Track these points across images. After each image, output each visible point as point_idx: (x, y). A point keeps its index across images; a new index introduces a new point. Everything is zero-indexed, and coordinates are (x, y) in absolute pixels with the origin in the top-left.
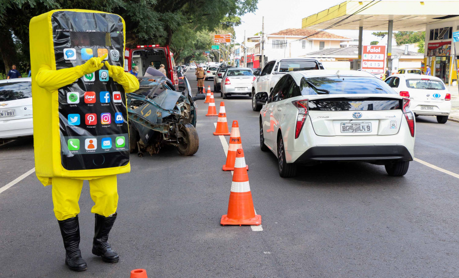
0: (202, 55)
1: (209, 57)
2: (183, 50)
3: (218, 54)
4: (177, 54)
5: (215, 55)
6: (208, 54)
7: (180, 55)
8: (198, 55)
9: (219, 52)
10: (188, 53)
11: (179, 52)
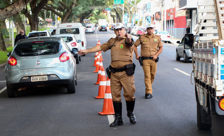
0: (101, 14)
1: (109, 15)
2: (76, 5)
3: (122, 11)
4: (68, 11)
5: (117, 13)
6: (109, 12)
7: (73, 12)
8: (97, 13)
9: (123, 9)
10: (84, 9)
11: (71, 7)
